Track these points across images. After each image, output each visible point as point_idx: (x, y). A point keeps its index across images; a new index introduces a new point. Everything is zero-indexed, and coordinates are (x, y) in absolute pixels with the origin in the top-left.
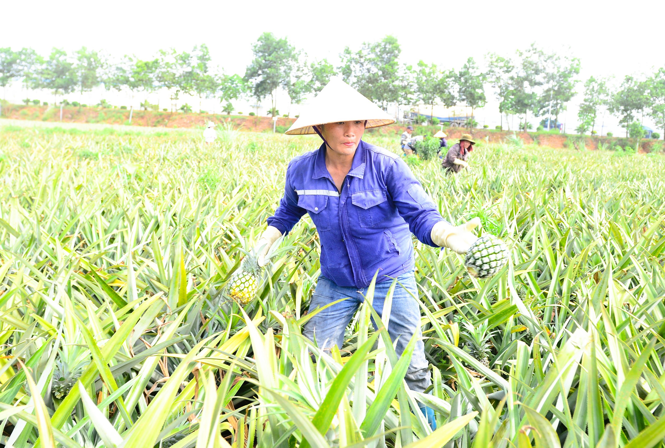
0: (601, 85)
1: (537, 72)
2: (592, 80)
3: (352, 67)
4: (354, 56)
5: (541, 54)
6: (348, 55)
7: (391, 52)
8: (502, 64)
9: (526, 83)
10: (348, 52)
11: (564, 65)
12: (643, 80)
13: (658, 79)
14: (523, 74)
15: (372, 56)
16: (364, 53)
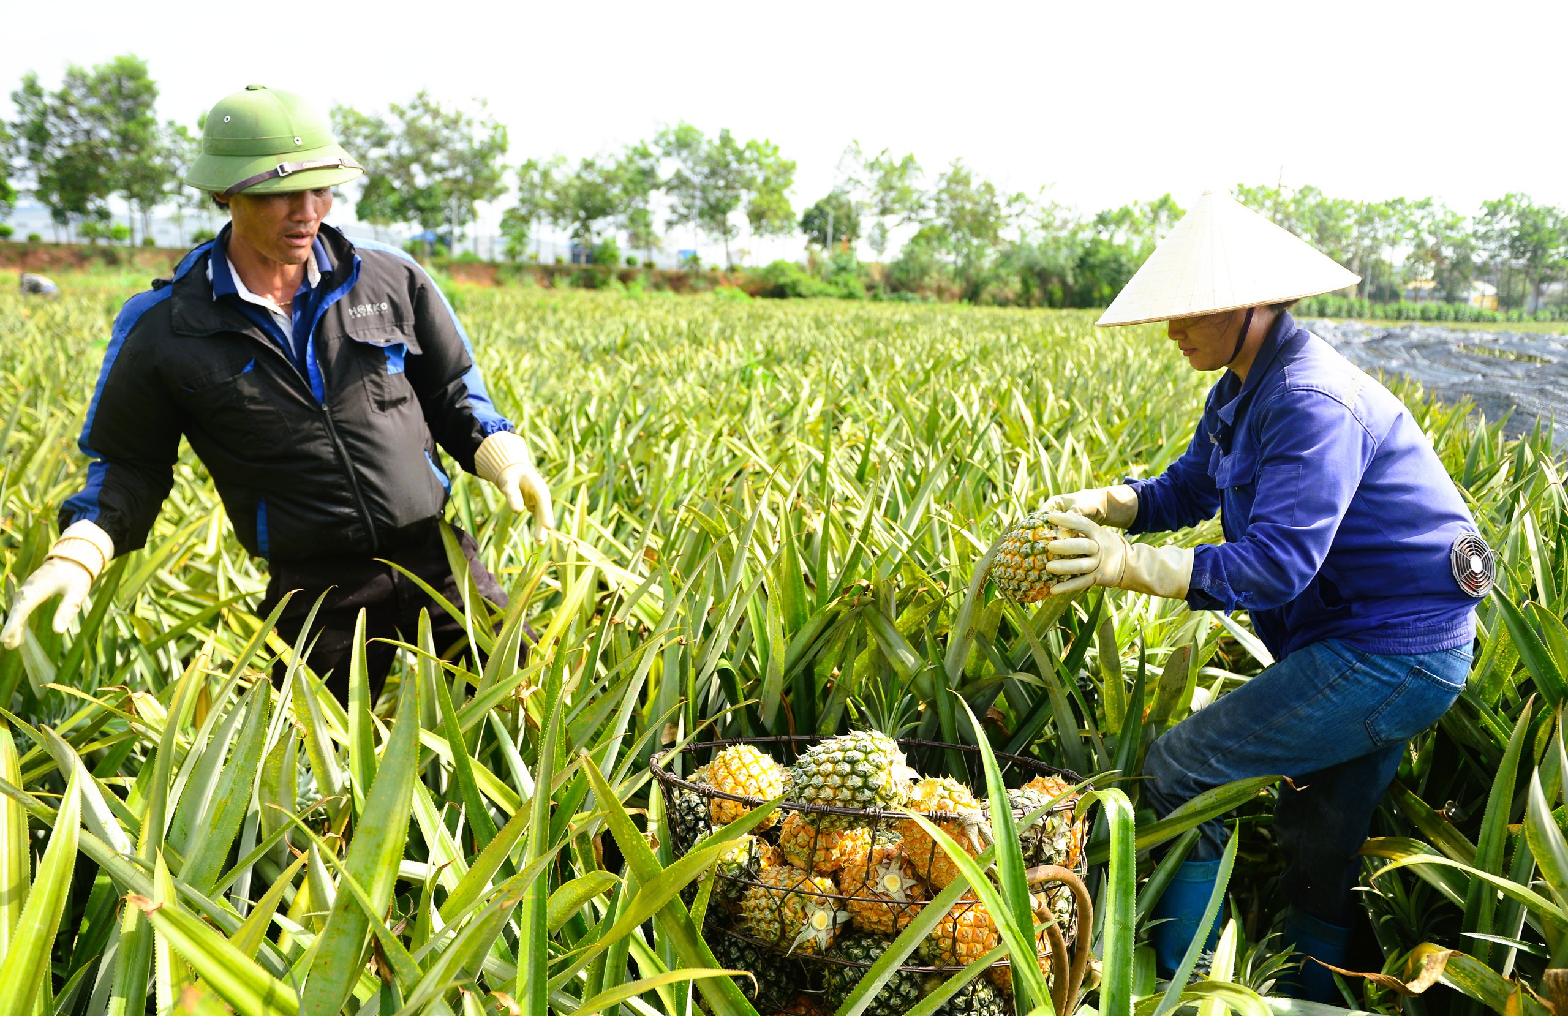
0: (545, 175)
1: (434, 146)
2: (529, 166)
3: (48, 126)
4: (48, 101)
5: (436, 114)
6: (35, 99)
7: (134, 96)
8: (365, 130)
9: (415, 168)
10: (32, 89)
11: (480, 136)
12: (611, 166)
13: (632, 167)
14: (406, 150)
15: (93, 103)
16: (77, 94)
